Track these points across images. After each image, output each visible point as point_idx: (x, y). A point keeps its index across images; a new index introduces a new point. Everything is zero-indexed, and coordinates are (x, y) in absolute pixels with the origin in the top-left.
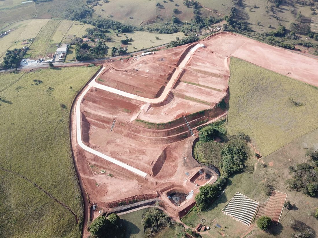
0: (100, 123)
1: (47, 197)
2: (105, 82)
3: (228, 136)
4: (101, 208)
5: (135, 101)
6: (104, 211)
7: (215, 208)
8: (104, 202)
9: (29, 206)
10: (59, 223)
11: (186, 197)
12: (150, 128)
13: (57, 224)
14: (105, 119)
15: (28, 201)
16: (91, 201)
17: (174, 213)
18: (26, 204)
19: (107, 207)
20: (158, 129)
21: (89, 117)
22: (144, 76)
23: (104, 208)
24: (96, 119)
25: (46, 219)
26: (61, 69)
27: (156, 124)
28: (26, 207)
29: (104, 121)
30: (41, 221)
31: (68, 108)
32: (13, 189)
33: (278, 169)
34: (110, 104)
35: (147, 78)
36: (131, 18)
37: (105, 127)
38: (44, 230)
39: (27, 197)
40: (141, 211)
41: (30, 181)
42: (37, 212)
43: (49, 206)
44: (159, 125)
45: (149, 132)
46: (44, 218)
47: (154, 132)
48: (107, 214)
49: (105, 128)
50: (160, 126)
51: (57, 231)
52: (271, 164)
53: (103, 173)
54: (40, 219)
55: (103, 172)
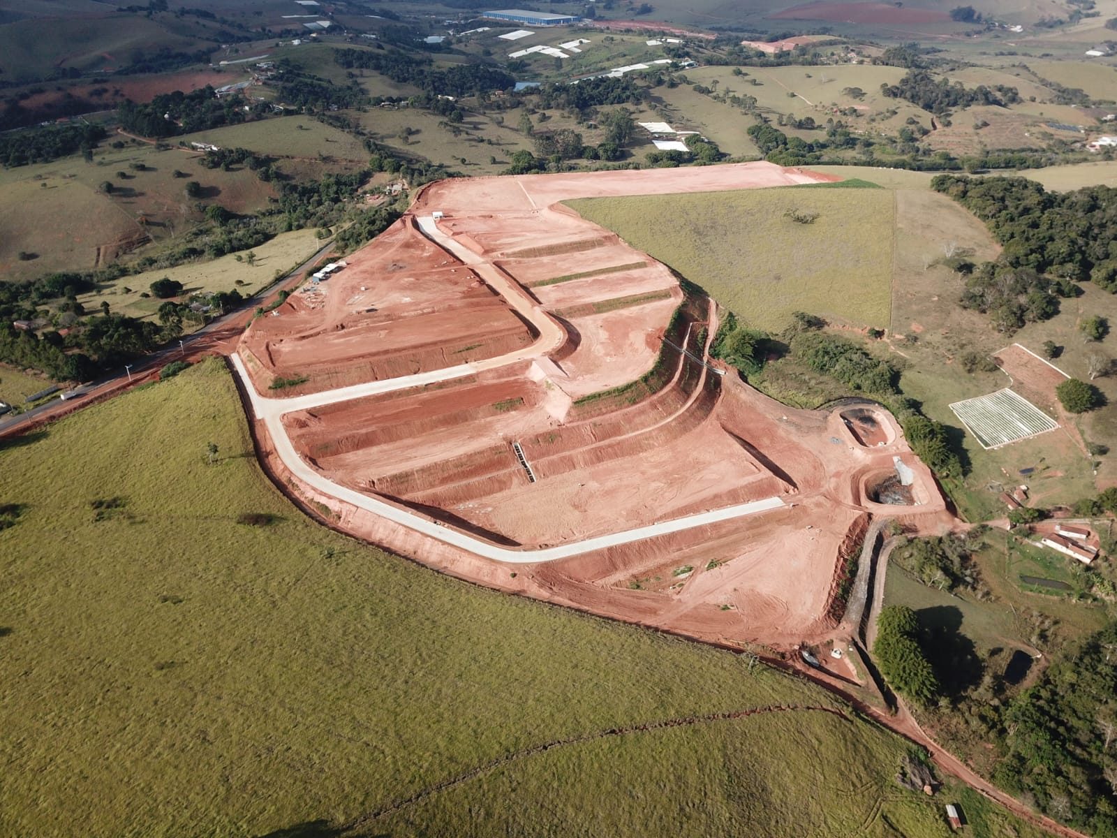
0: (474, 480)
1: (695, 731)
2: (314, 381)
3: (777, 339)
4: (825, 641)
5: (490, 375)
6: (842, 640)
7: (970, 455)
8: (812, 621)
9: (697, 801)
10: (829, 762)
11: (900, 482)
12: (635, 403)
13: (826, 767)
14: (479, 460)
15: (672, 790)
16: (781, 650)
17: (941, 521)
18: (682, 809)
19: (834, 628)
20: (654, 393)
21: (413, 489)
22: (420, 312)
23: (832, 635)
24: (444, 481)
25: (784, 790)
26: (45, 435)
27: (636, 382)
28: (695, 814)
29: (480, 465)
30: (784, 810)
31: (286, 513)
32: (571, 811)
33: (942, 326)
34: (434, 418)
35: (433, 312)
36: (27, 257)
37: (500, 482)
38: (829, 821)
39: (652, 787)
40: (890, 573)
41: (580, 737)
42: (740, 797)
43: (738, 745)
44: (646, 379)
45: (642, 412)
46: (777, 790)
47: (653, 406)
48: (858, 639)
49: (505, 483)
50: (652, 381)
51: (854, 785)
52: (915, 327)
53: (687, 575)
54: (775, 808)
55: (683, 572)
